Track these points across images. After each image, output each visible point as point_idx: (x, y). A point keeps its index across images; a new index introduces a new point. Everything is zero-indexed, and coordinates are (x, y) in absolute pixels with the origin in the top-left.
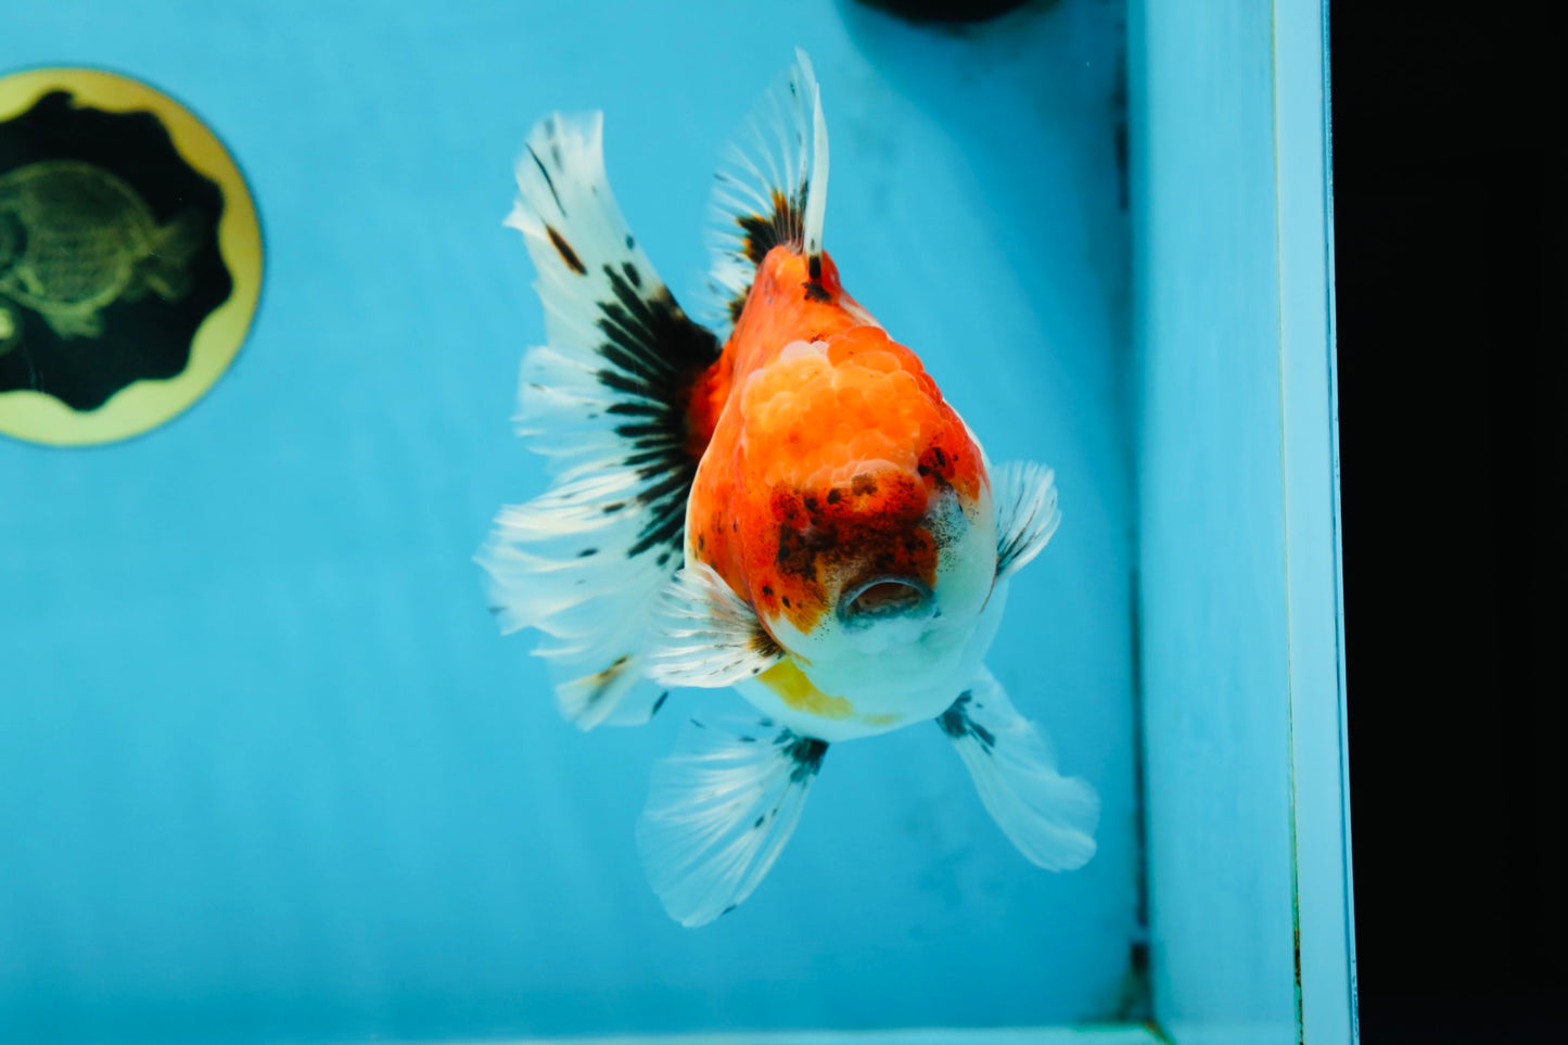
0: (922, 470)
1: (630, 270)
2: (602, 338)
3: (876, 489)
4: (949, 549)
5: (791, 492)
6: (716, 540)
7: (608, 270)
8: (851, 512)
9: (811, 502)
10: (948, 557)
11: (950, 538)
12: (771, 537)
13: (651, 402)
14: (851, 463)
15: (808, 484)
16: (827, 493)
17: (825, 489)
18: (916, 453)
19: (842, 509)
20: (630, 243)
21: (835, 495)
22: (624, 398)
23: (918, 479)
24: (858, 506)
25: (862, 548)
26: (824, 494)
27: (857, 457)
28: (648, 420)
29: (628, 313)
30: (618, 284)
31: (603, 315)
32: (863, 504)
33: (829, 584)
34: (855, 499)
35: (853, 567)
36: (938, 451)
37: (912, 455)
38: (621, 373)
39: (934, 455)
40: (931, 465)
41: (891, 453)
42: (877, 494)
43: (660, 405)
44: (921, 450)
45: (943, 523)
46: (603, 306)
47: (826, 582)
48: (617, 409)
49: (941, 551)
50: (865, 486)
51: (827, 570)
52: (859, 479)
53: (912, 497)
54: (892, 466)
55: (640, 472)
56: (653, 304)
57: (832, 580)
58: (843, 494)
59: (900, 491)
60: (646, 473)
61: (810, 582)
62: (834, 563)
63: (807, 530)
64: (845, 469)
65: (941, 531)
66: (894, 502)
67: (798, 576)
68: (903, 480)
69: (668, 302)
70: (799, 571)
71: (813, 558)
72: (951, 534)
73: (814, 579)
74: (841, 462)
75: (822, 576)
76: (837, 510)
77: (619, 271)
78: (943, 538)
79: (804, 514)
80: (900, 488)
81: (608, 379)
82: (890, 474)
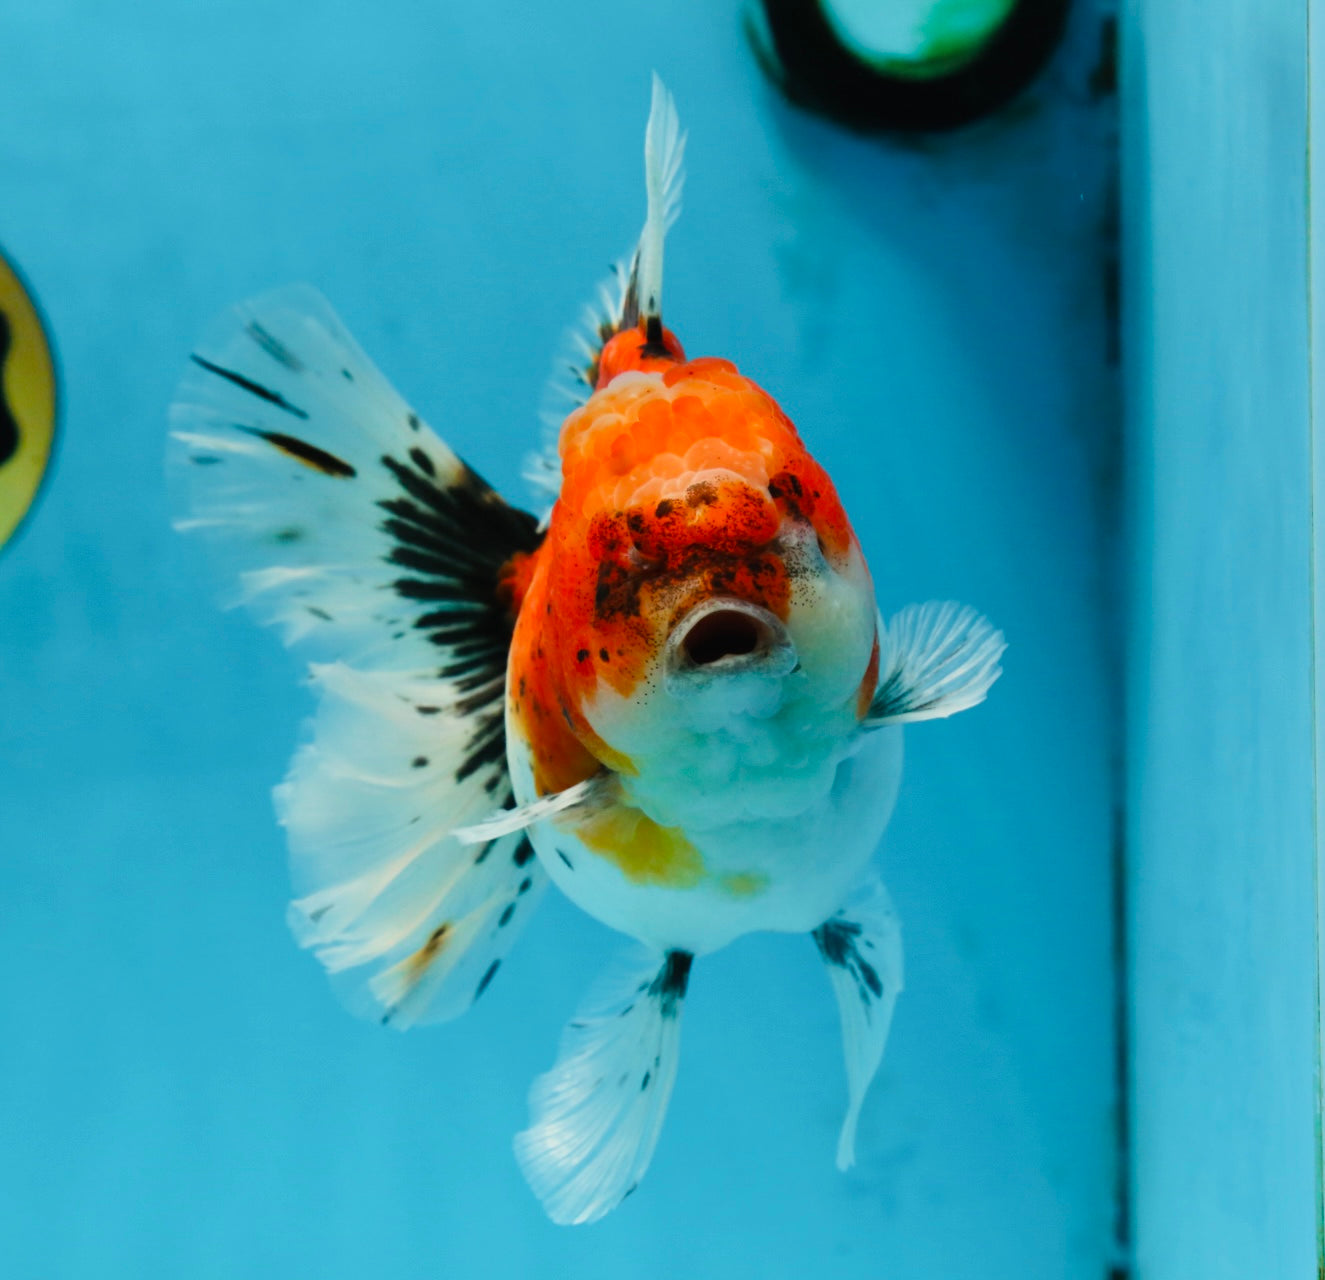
0: (773, 489)
1: (419, 456)
2: (391, 542)
3: (715, 499)
4: (804, 582)
5: (612, 517)
6: (536, 669)
7: (389, 462)
8: (683, 527)
9: (636, 521)
10: (803, 590)
11: (805, 570)
12: (587, 588)
13: (466, 605)
14: (687, 473)
15: (633, 503)
16: (656, 506)
17: (654, 503)
18: (767, 470)
19: (673, 523)
20: (414, 423)
21: (664, 509)
22: (431, 607)
23: (768, 497)
24: (693, 518)
25: (696, 568)
26: (649, 510)
27: (695, 467)
28: (465, 626)
29: (422, 507)
30: (403, 474)
31: (387, 515)
32: (699, 516)
33: (654, 615)
34: (690, 511)
35: (683, 589)
36: (793, 479)
37: (763, 470)
38: (425, 578)
39: (788, 480)
40: (784, 488)
41: (736, 463)
42: (718, 504)
43: (478, 606)
44: (774, 472)
45: (797, 552)
46: (388, 505)
47: (652, 612)
48: (424, 622)
49: (794, 580)
50: (703, 496)
51: (652, 598)
52: (697, 488)
53: (761, 514)
54: (736, 477)
55: (458, 684)
56: (453, 491)
57: (658, 608)
58: (675, 506)
59: (746, 505)
60: (467, 684)
61: (633, 618)
62: (662, 587)
63: (630, 555)
64: (678, 481)
65: (794, 560)
66: (739, 517)
67: (619, 616)
68: (750, 493)
69: (472, 485)
70: (621, 609)
71: (636, 588)
72: (806, 565)
73: (637, 614)
74: (674, 472)
75: (646, 608)
76: (667, 525)
77: (404, 459)
78: (796, 567)
79: (628, 540)
80: (745, 501)
81: (406, 588)
82: (732, 484)
